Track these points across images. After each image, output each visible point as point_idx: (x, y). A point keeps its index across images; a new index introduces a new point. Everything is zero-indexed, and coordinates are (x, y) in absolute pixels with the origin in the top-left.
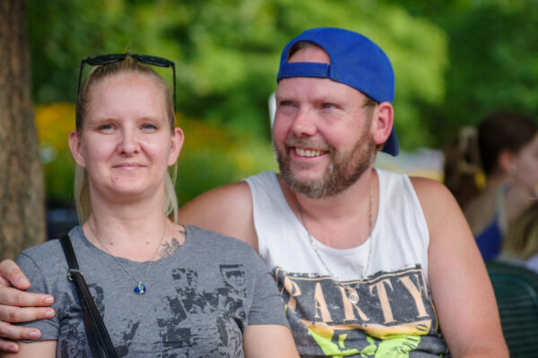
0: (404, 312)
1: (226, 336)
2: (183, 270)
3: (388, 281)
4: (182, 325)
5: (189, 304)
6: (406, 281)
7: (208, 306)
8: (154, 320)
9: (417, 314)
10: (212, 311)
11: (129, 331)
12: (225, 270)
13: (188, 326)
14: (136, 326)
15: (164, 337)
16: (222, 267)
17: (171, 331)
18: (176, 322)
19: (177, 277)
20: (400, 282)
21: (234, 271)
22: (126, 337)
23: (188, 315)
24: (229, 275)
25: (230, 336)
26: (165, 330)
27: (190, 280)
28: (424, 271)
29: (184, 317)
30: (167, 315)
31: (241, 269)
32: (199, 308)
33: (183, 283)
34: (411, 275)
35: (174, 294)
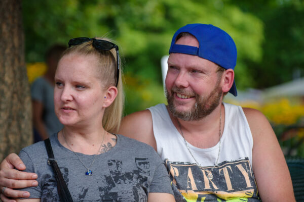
0: (239, 185)
1: (138, 197)
2: (114, 161)
3: (229, 167)
4: (112, 190)
5: (116, 179)
6: (240, 167)
7: (127, 181)
8: (97, 188)
9: (246, 186)
10: (130, 183)
11: (82, 193)
12: (138, 161)
13: (116, 191)
14: (86, 191)
15: (102, 197)
16: (136, 159)
17: (106, 194)
18: (109, 189)
19: (110, 164)
20: (237, 167)
21: (143, 161)
22: (80, 197)
23: (116, 185)
24: (140, 164)
25: (140, 197)
26: (103, 193)
27: (118, 165)
28: (250, 161)
29: (114, 186)
30: (104, 185)
31: (146, 161)
32: (122, 181)
33: (114, 168)
34: (242, 164)
35: (108, 174)
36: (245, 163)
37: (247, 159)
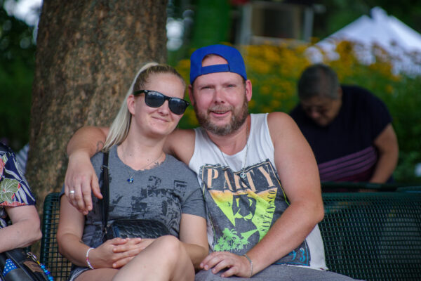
1: (166, 211)
2: (155, 178)
3: (252, 171)
4: (143, 201)
5: (150, 192)
6: (261, 169)
7: (161, 194)
8: (131, 196)
9: (269, 185)
10: (162, 197)
11: (116, 199)
12: (176, 183)
13: (146, 202)
14: (120, 198)
15: (133, 205)
16: (175, 181)
17: (137, 203)
18: (141, 199)
19: (150, 180)
20: (259, 170)
21: (182, 184)
22: (114, 202)
23: (148, 197)
24: (178, 185)
25: (168, 211)
26: (134, 202)
27: (156, 182)
28: (272, 160)
29: (146, 197)
30: (138, 195)
31: (185, 184)
32: (155, 194)
33: (152, 183)
34: (263, 166)
35: (145, 187)
36: (266, 164)
37: (268, 160)
